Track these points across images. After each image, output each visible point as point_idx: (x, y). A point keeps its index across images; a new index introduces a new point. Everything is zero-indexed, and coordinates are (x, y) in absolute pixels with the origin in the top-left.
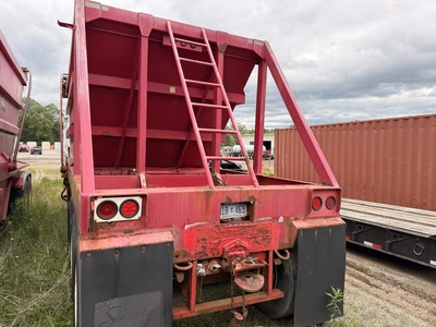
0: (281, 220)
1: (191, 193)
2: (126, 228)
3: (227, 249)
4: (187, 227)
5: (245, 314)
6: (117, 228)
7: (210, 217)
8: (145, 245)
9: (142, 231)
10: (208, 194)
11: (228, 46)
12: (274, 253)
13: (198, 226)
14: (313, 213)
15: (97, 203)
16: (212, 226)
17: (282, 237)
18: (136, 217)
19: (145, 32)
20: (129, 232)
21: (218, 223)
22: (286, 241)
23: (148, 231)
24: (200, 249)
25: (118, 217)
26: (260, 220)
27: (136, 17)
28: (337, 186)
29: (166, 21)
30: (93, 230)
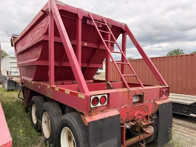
0: (152, 101)
1: (123, 92)
2: (102, 109)
3: (136, 116)
4: (122, 107)
5: (145, 143)
6: (98, 109)
7: (130, 102)
8: (111, 117)
9: (107, 110)
10: (129, 91)
11: (113, 25)
12: (150, 116)
13: (126, 107)
14: (162, 98)
15: (92, 98)
16: (130, 106)
17: (152, 109)
18: (105, 104)
19: (80, 17)
20: (102, 111)
21: (132, 105)
22: (154, 110)
23: (109, 110)
24: (127, 117)
25: (99, 105)
26: (146, 102)
27: (76, 10)
28: (167, 86)
29: (89, 12)
30: (90, 112)
